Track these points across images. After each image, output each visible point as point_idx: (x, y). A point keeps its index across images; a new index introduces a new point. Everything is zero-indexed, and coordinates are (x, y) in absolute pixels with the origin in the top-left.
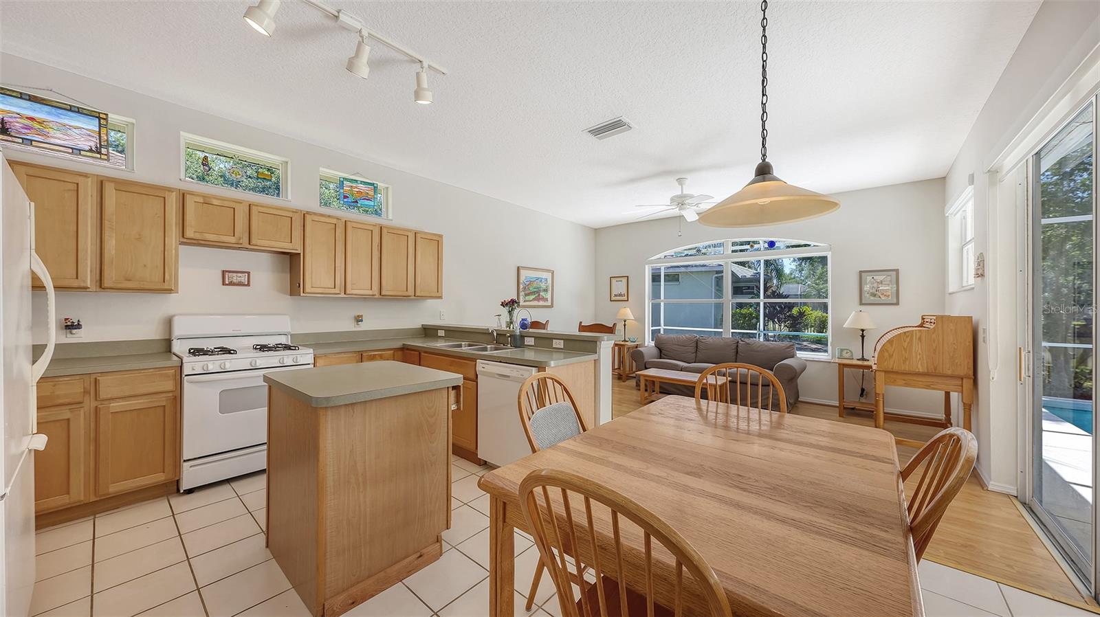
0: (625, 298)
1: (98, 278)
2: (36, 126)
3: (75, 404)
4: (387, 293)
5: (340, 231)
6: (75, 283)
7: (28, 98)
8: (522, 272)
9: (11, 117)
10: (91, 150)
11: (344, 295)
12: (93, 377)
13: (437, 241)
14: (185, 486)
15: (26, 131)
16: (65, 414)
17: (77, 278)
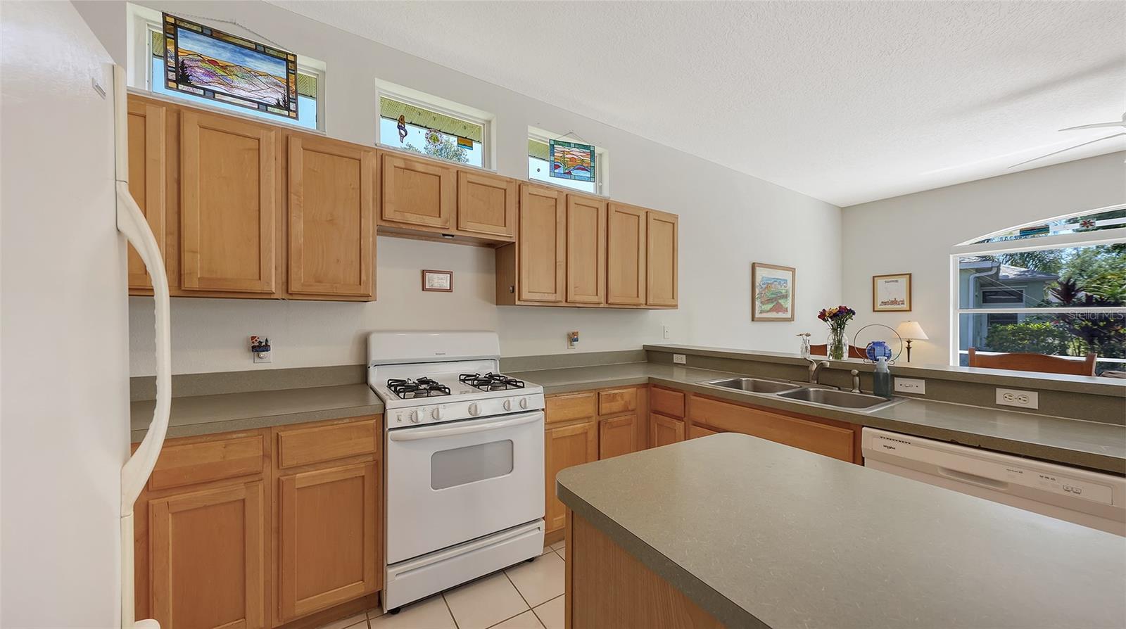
0: (906, 306)
1: (284, 279)
2: (220, 72)
3: (252, 477)
4: (618, 301)
5: (561, 209)
6: (258, 287)
7: (209, 33)
8: (759, 271)
9: (192, 60)
10: (278, 106)
11: (567, 304)
12: (274, 432)
13: (671, 223)
14: (390, 604)
15: (208, 78)
16: (238, 490)
17: (260, 279)
